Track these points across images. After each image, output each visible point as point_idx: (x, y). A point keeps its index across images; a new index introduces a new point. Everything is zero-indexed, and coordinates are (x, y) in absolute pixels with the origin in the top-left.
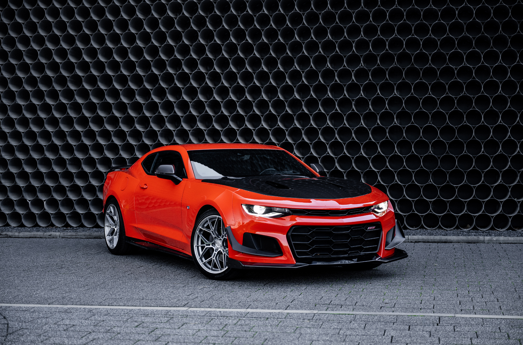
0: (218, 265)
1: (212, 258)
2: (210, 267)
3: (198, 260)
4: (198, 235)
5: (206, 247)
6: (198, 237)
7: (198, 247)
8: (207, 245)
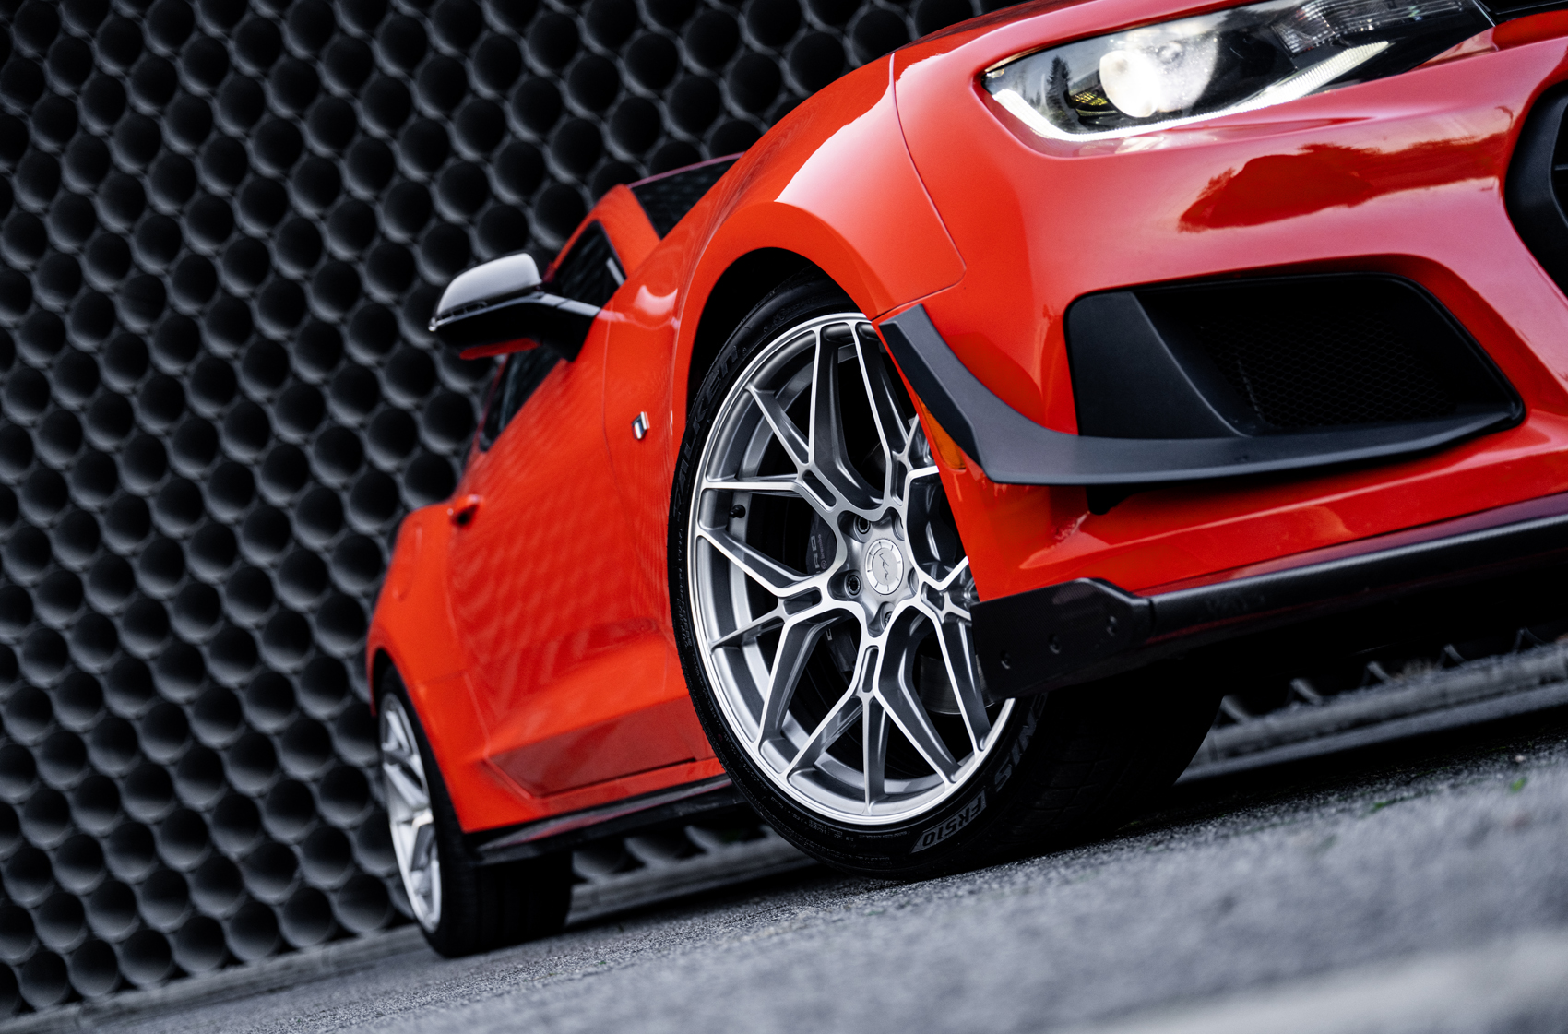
0: (923, 741)
1: (855, 702)
2: (862, 781)
3: (751, 749)
4: (715, 553)
5: (791, 621)
6: (720, 566)
7: (734, 648)
8: (796, 603)
